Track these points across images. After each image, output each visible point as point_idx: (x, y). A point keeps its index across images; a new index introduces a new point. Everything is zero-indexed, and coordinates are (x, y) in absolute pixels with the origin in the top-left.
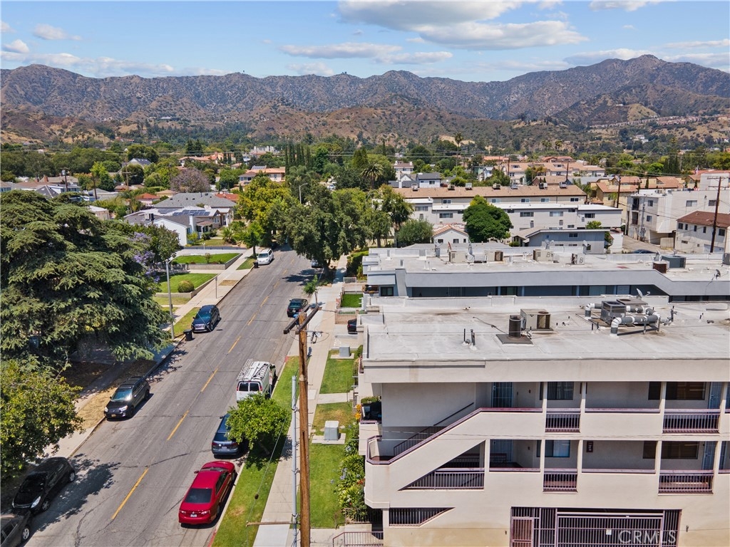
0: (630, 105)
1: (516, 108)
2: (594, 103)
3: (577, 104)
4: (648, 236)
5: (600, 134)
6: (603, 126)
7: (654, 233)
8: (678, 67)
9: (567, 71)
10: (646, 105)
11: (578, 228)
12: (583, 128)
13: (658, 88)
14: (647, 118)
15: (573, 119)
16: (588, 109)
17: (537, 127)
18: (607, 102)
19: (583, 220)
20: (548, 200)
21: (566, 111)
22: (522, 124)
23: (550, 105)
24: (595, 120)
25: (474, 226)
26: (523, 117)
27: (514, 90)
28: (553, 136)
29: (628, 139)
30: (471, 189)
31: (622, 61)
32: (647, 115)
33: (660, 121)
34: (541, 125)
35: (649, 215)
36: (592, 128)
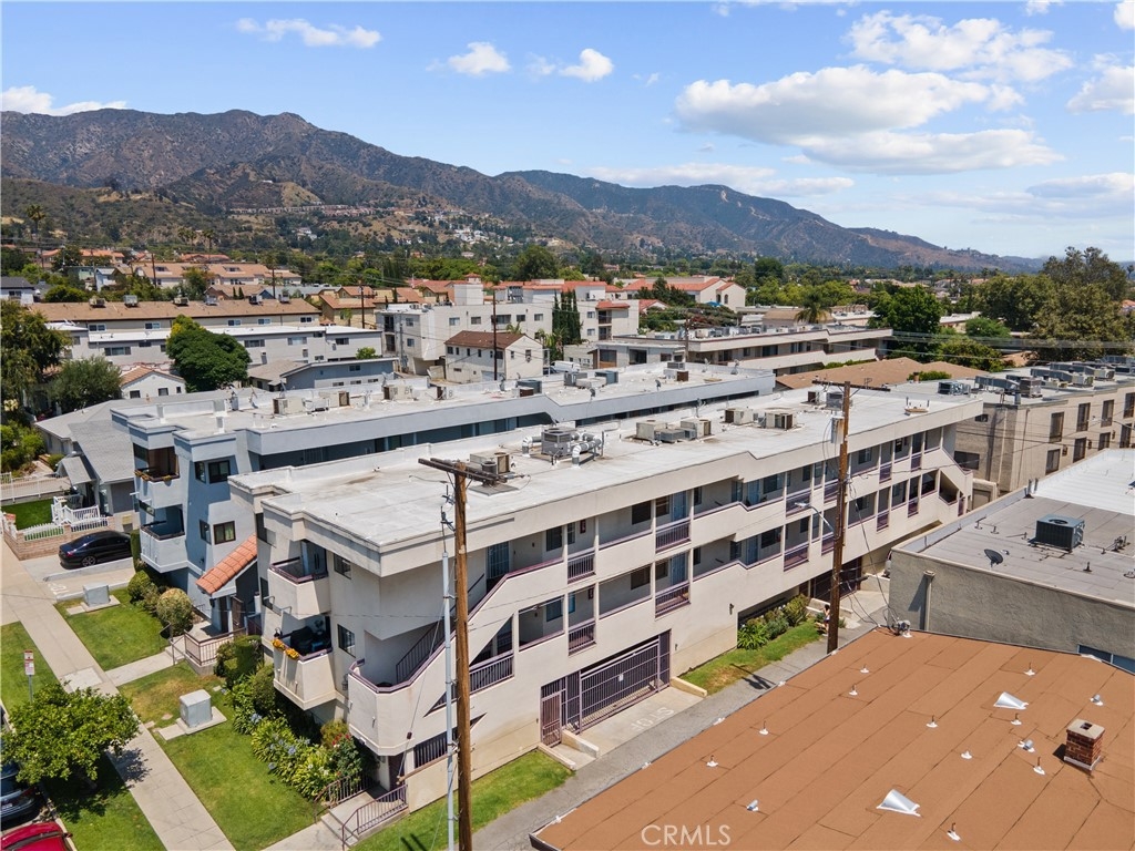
0: (284, 184)
1: (92, 167)
2: (229, 174)
3: (202, 172)
4: (411, 365)
5: (248, 222)
6: (250, 210)
7: (419, 361)
8: (333, 137)
9: (172, 116)
10: (303, 186)
11: (329, 360)
12: (221, 211)
13: (314, 163)
14: (309, 204)
15: (200, 195)
16: (222, 182)
17: (142, 203)
18: (248, 175)
19: (334, 348)
20: (268, 322)
21: (183, 182)
22: (114, 197)
23: (156, 169)
24: (236, 201)
25: (195, 364)
26: (114, 185)
27: (81, 134)
28: (175, 220)
29: (289, 232)
30: (136, 306)
31: (258, 116)
32: (307, 199)
33: (326, 210)
34: (151, 200)
35: (410, 337)
36: (233, 212)
